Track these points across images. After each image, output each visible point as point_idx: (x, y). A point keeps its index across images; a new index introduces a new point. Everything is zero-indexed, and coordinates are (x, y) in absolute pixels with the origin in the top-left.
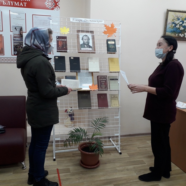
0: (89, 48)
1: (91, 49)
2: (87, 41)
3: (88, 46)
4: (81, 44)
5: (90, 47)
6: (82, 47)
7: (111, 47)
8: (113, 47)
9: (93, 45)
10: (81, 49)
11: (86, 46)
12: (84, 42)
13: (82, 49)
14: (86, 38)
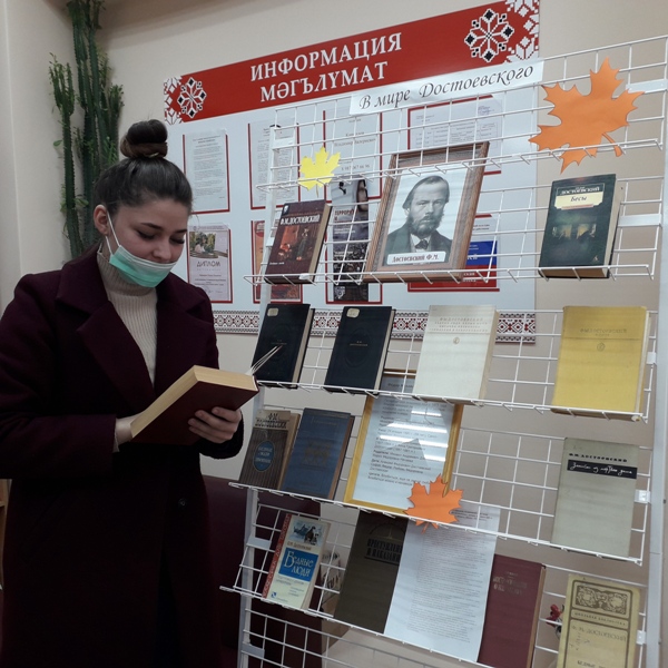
0: (426, 254)
1: (441, 256)
2: (429, 208)
3: (428, 239)
4: (391, 231)
5: (438, 242)
6: (391, 250)
7: (567, 231)
8: (582, 230)
9: (458, 231)
10: (384, 263)
11: (415, 240)
12: (410, 219)
13: (391, 259)
14: (430, 192)
